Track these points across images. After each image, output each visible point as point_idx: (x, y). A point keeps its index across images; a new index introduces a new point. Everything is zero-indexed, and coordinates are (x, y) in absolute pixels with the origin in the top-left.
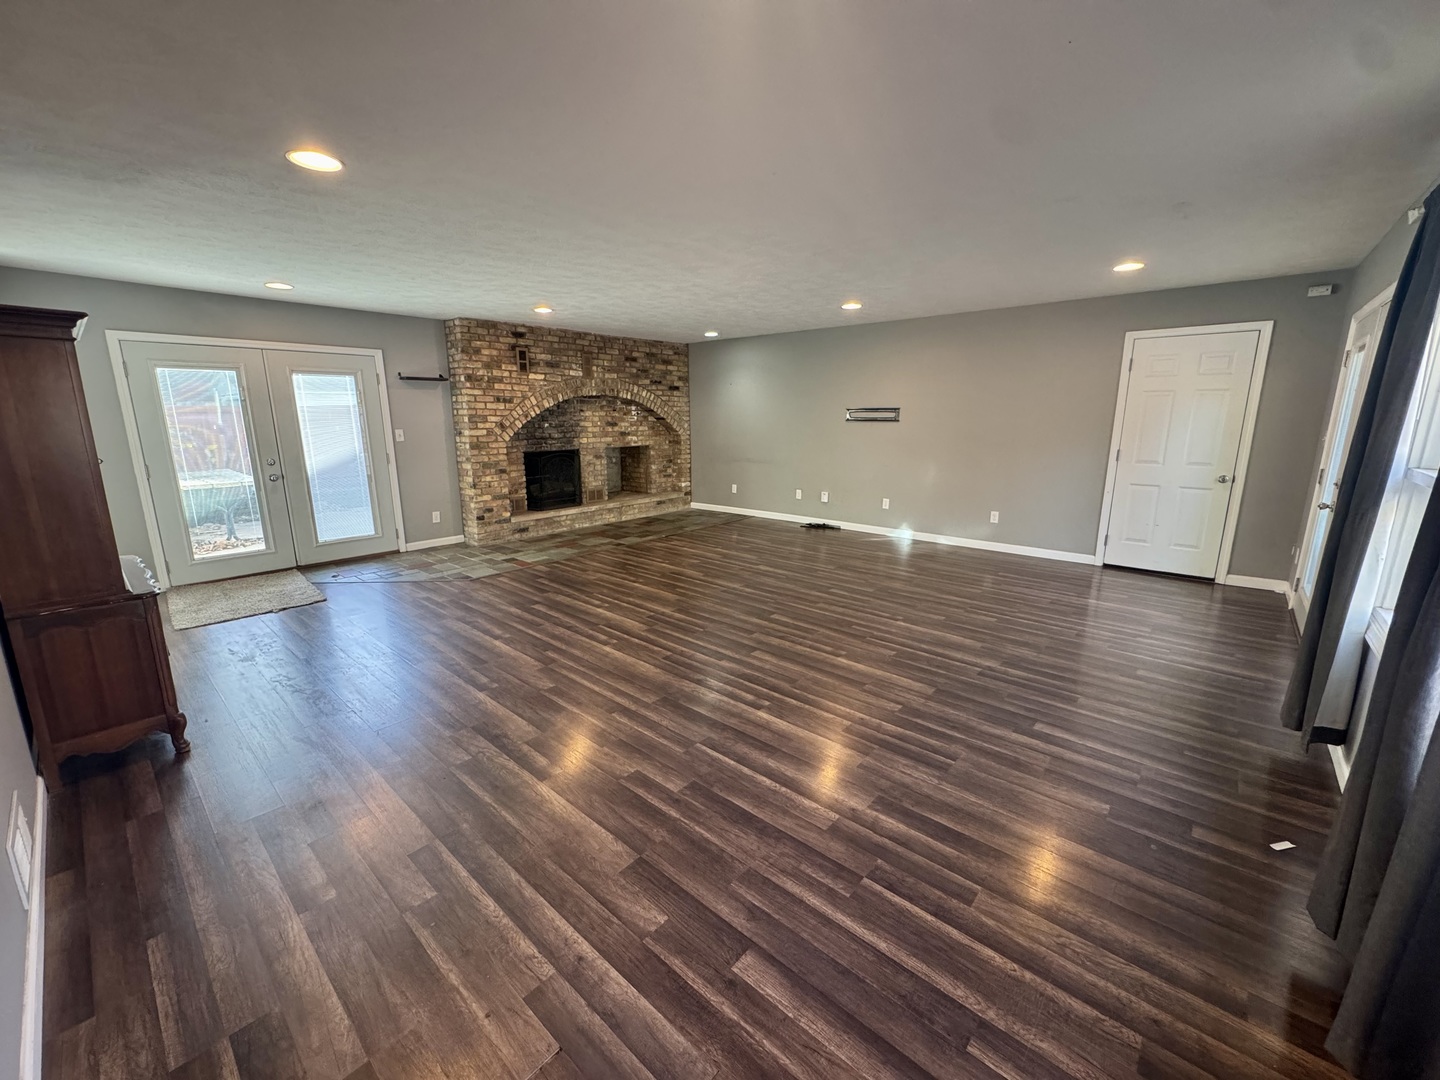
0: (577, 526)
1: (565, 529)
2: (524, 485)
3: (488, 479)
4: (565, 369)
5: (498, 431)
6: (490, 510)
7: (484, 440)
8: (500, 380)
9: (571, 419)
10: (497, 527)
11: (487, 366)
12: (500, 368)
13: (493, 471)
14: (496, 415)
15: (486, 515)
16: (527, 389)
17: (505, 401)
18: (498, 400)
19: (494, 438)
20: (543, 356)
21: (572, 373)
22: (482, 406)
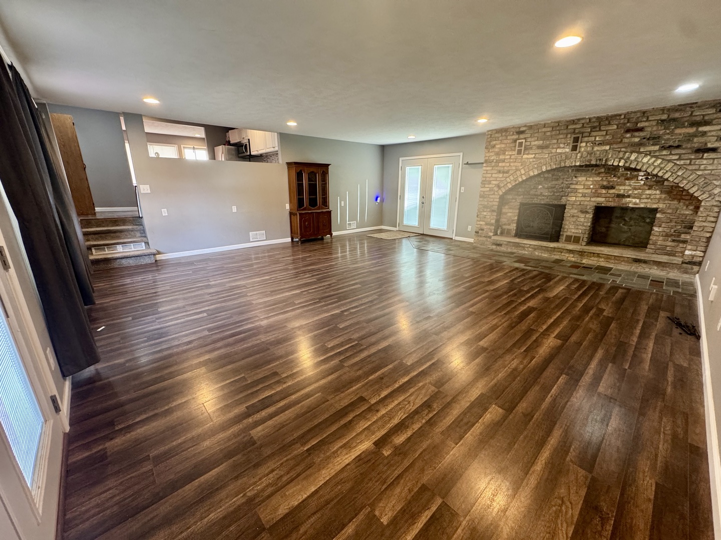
0: (537, 253)
1: (526, 252)
2: (515, 221)
3: (485, 213)
4: (553, 148)
5: (496, 189)
6: (482, 230)
7: (487, 193)
8: (503, 161)
9: (562, 183)
10: (484, 239)
11: (498, 154)
12: (504, 154)
13: (488, 210)
14: (496, 180)
15: (480, 232)
16: (520, 164)
17: (504, 172)
18: (499, 172)
19: (492, 193)
20: (536, 143)
21: (559, 151)
22: (489, 175)
